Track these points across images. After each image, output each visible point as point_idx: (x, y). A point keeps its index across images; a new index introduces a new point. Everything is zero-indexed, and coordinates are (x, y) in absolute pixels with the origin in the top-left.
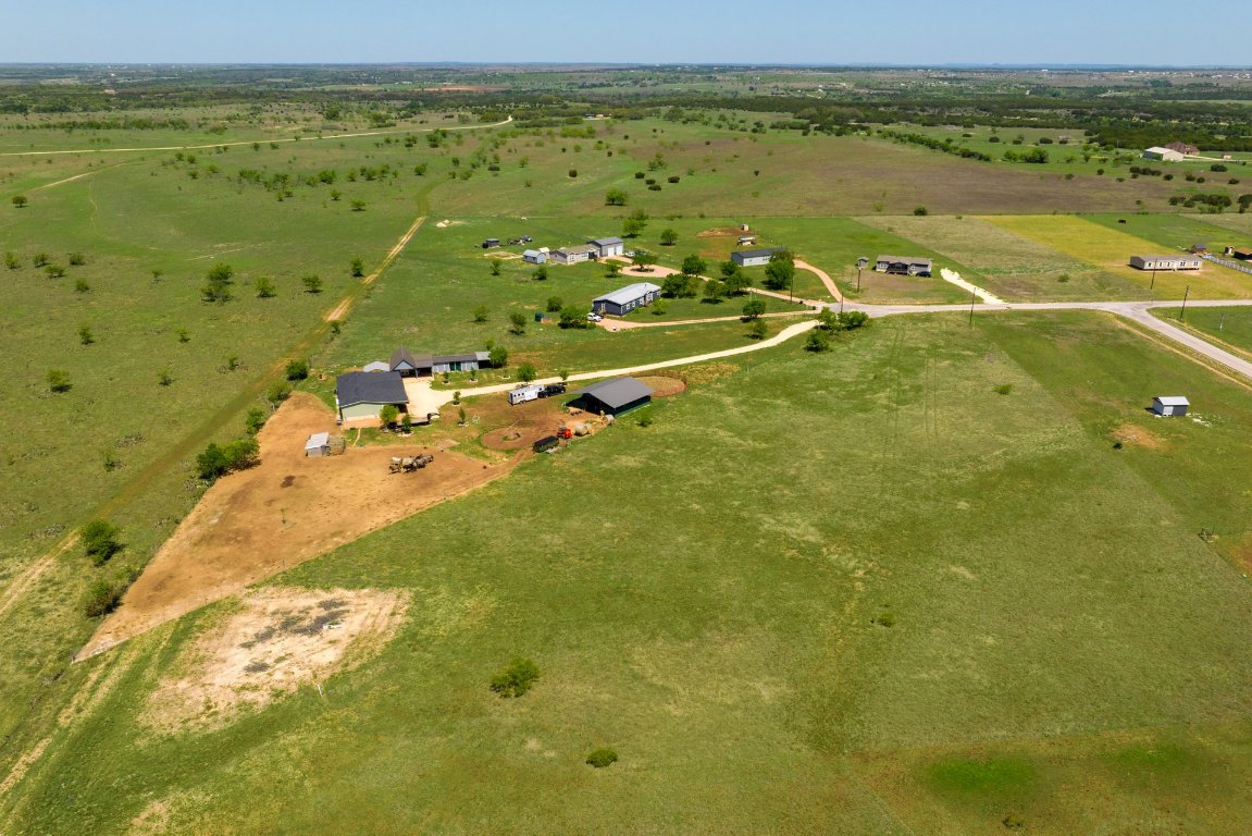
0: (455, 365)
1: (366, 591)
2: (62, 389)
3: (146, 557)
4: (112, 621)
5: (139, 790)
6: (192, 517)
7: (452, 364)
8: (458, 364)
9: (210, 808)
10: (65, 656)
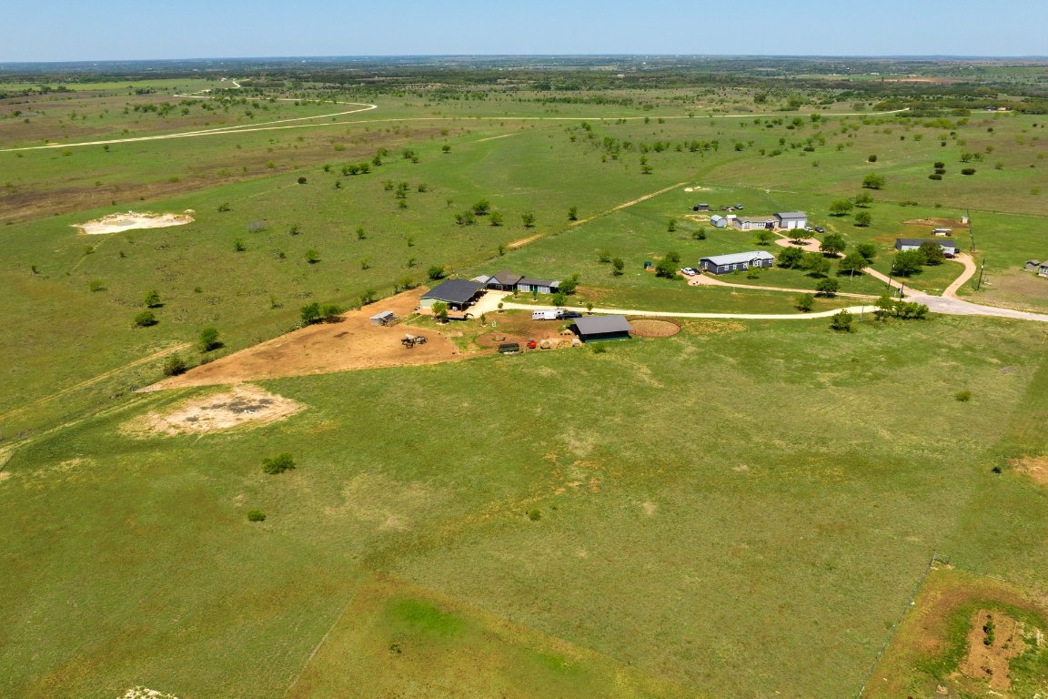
0: (534, 287)
1: (290, 400)
2: (313, 262)
3: (226, 354)
4: (172, 379)
5: (79, 451)
6: (271, 341)
7: (531, 286)
8: (536, 286)
9: (91, 469)
10: (135, 388)
